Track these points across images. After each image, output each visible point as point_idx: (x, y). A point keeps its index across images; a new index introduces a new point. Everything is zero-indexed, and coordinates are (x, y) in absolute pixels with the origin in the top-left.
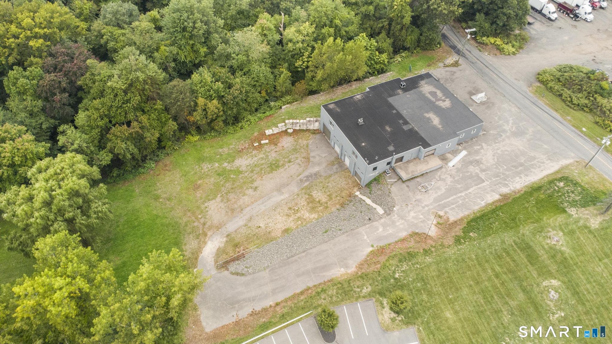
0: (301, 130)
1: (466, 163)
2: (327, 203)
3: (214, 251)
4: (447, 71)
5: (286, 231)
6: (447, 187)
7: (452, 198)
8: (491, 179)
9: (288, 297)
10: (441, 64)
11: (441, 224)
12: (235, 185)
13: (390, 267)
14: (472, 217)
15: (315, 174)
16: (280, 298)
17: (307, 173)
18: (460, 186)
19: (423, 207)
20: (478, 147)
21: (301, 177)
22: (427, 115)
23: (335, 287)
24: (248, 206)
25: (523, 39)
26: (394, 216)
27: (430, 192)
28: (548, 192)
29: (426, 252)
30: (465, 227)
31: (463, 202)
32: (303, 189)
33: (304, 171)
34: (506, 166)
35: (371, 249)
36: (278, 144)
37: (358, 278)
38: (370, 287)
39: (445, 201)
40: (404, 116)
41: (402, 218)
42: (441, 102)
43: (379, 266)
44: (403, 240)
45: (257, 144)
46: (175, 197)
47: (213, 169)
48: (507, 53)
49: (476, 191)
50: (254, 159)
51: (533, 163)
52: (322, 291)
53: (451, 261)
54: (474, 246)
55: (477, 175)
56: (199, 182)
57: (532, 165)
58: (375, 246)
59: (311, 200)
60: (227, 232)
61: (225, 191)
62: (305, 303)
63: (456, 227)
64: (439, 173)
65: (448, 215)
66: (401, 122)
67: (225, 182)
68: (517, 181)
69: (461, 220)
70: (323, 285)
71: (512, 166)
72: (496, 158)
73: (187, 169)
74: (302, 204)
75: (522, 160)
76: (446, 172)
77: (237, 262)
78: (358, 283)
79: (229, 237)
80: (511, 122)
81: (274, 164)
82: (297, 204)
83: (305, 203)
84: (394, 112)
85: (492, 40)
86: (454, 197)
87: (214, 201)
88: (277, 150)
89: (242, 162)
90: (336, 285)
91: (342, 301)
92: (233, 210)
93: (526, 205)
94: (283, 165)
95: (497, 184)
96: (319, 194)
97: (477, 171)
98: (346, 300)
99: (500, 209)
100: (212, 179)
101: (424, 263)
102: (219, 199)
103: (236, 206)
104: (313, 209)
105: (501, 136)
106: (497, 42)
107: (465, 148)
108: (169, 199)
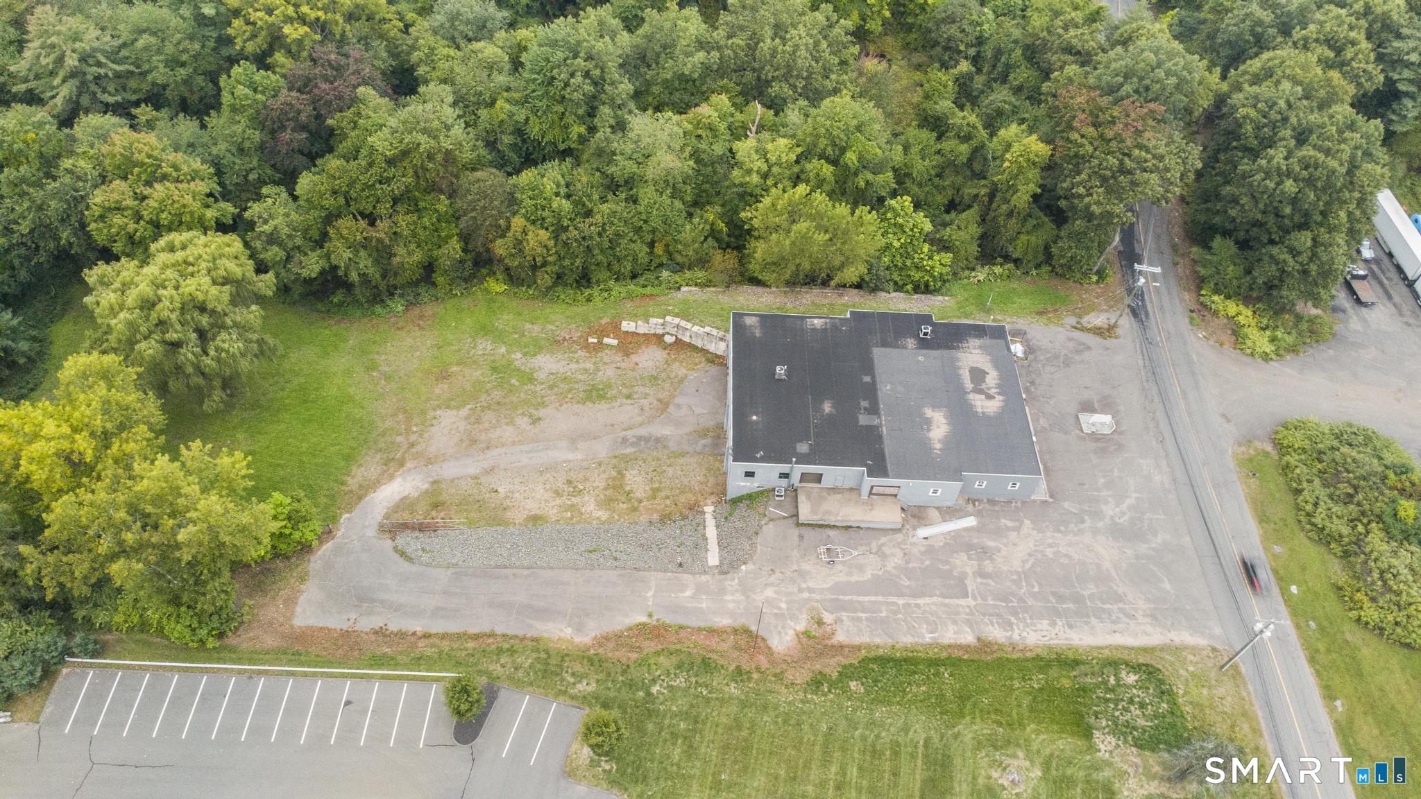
0: (690, 345)
1: (958, 542)
2: (640, 501)
3: (397, 498)
4: (1070, 339)
5: (535, 519)
6: (880, 573)
7: (873, 598)
8: (984, 599)
9: (450, 631)
10: (1072, 320)
11: (809, 637)
12: (507, 400)
13: (654, 667)
14: (881, 652)
15: (657, 440)
16: (439, 627)
17: (643, 432)
18: (907, 583)
19: (801, 590)
20: (1009, 524)
21: (629, 433)
22: (929, 412)
23: (535, 655)
24: (503, 445)
25: (1312, 332)
26: (733, 579)
27: (839, 567)
28: (1088, 680)
29: (739, 674)
30: (851, 665)
31: (887, 617)
32: (615, 457)
33: (641, 425)
34: (1040, 585)
35: (644, 619)
36: (632, 356)
37: (583, 657)
38: (594, 685)
39: (855, 598)
40: (880, 394)
41: (745, 589)
42: (983, 397)
43: (634, 656)
44: (712, 632)
45: (595, 341)
46: (400, 378)
47: (492, 355)
48: (1249, 351)
49: (934, 608)
50: (570, 366)
51: (1108, 606)
52: (508, 650)
53: (773, 714)
54: (841, 709)
55: (962, 578)
56: (455, 369)
57: (1104, 610)
58: (655, 618)
59: (617, 485)
60: (437, 475)
61: (484, 404)
62: (468, 655)
63: (833, 656)
64: (883, 540)
65: (838, 627)
66: (864, 404)
67: (495, 387)
68: (1039, 627)
69: (858, 648)
70: (518, 641)
71: (1054, 594)
72: (1032, 560)
73: (450, 337)
74: (597, 484)
75: (1089, 590)
76: (900, 544)
77: (417, 533)
78: (577, 668)
79: (435, 487)
80: (1129, 502)
81: (598, 390)
82: (586, 479)
83: (602, 485)
84: (867, 379)
85: (1232, 308)
86: (880, 598)
87: (454, 412)
88: (623, 365)
89: (548, 364)
90: (538, 651)
91: (531, 684)
92: (474, 442)
93: (1017, 684)
94: (614, 398)
95: (990, 615)
96: (638, 479)
97: (969, 570)
98: (539, 687)
99: (954, 665)
100: (479, 373)
101: (721, 691)
102: (464, 412)
103: (483, 437)
104: (607, 503)
105: (1083, 521)
106: (1240, 318)
107: (978, 514)
108: (388, 378)
